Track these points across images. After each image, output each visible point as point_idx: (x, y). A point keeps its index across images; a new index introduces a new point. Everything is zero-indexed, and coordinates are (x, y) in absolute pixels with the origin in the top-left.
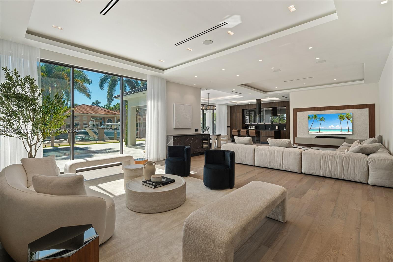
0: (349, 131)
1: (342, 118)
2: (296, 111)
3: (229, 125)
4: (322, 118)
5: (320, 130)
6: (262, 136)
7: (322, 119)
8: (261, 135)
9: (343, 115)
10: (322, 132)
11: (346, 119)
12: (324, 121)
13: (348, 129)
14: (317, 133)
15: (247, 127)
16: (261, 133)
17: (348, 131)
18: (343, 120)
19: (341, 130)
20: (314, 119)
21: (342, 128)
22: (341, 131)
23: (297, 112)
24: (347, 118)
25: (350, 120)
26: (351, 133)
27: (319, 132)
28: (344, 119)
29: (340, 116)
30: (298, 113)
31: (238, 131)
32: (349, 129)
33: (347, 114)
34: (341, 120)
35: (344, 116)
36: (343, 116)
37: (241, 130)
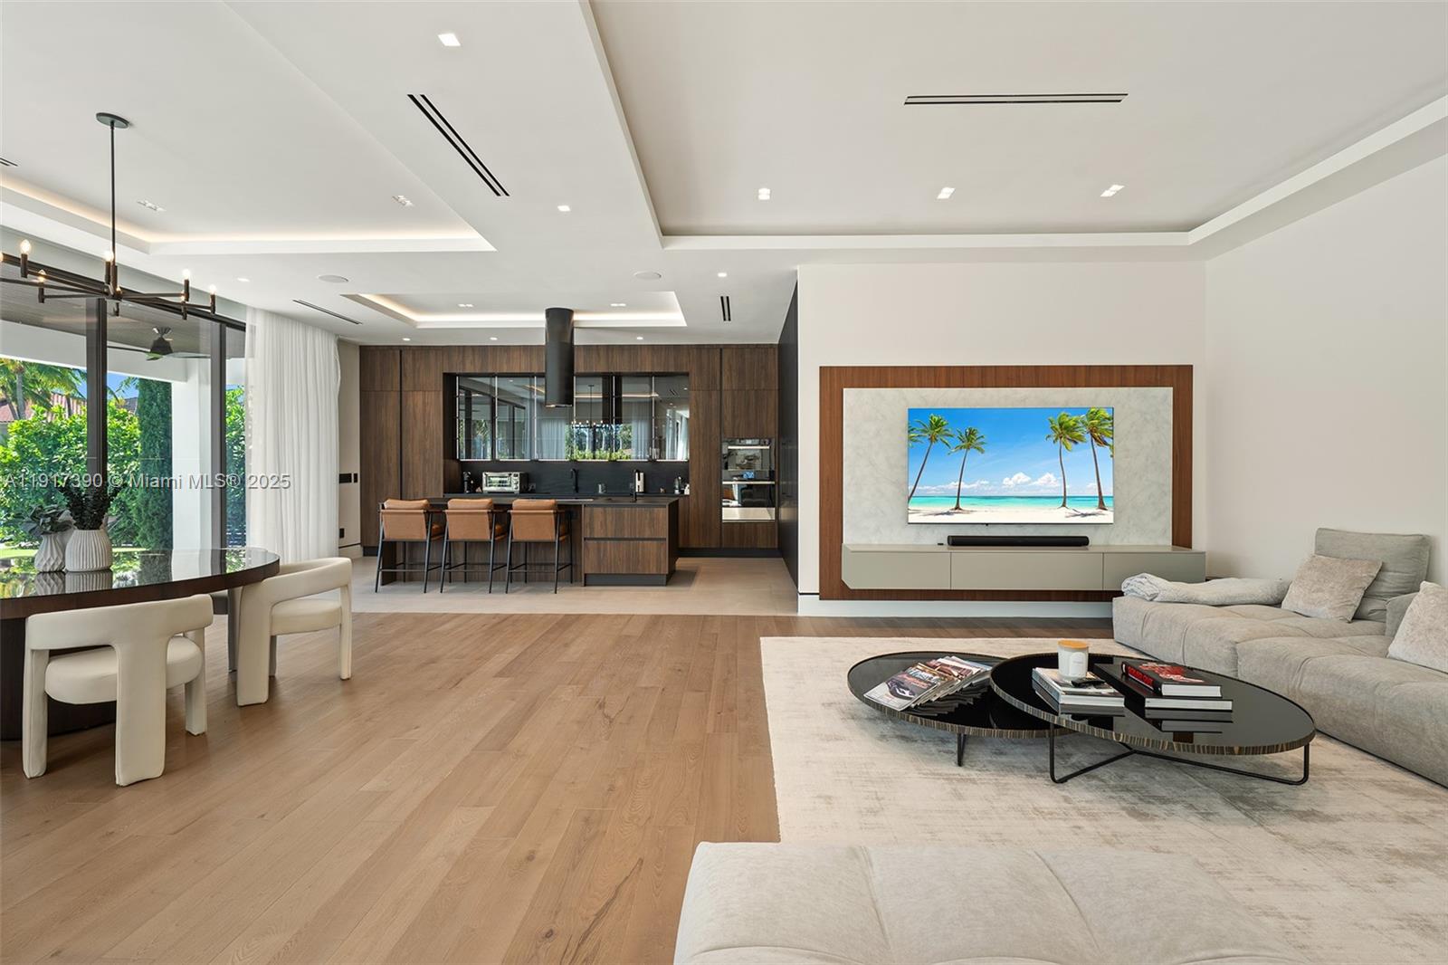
0: (1102, 506)
1: (1066, 432)
2: (836, 380)
3: (355, 469)
4: (972, 432)
5: (960, 499)
6: (589, 539)
7: (970, 440)
8: (586, 533)
9: (1075, 418)
10: (968, 512)
11: (1088, 437)
12: (982, 452)
13: (1100, 493)
14: (948, 513)
15: (471, 477)
16: (585, 520)
17: (1097, 503)
18: (1070, 444)
19: (1065, 500)
20: (931, 439)
21: (1067, 487)
22: (1064, 505)
23: (845, 389)
24: (1093, 436)
25: (1105, 443)
26: (1107, 517)
27: (957, 508)
28: (1081, 438)
29: (1061, 425)
30: (850, 395)
31: (426, 505)
32: (1103, 495)
33: (1092, 415)
34: (1063, 447)
35: (1076, 421)
36: (1072, 423)
37: (449, 504)
